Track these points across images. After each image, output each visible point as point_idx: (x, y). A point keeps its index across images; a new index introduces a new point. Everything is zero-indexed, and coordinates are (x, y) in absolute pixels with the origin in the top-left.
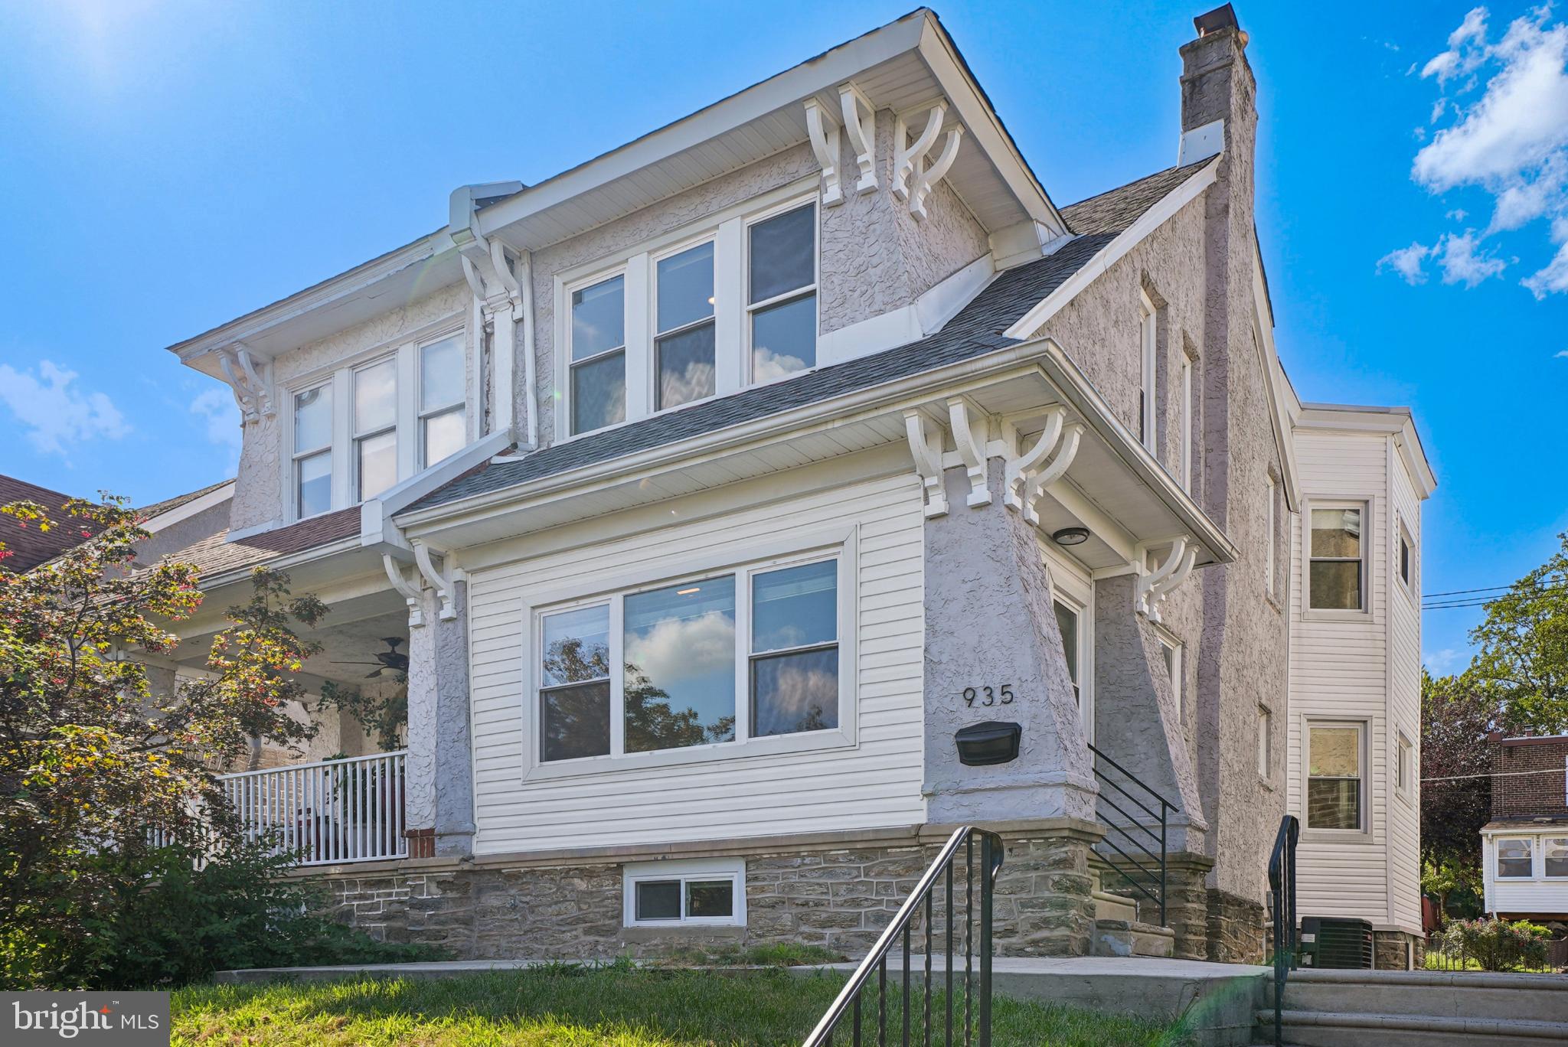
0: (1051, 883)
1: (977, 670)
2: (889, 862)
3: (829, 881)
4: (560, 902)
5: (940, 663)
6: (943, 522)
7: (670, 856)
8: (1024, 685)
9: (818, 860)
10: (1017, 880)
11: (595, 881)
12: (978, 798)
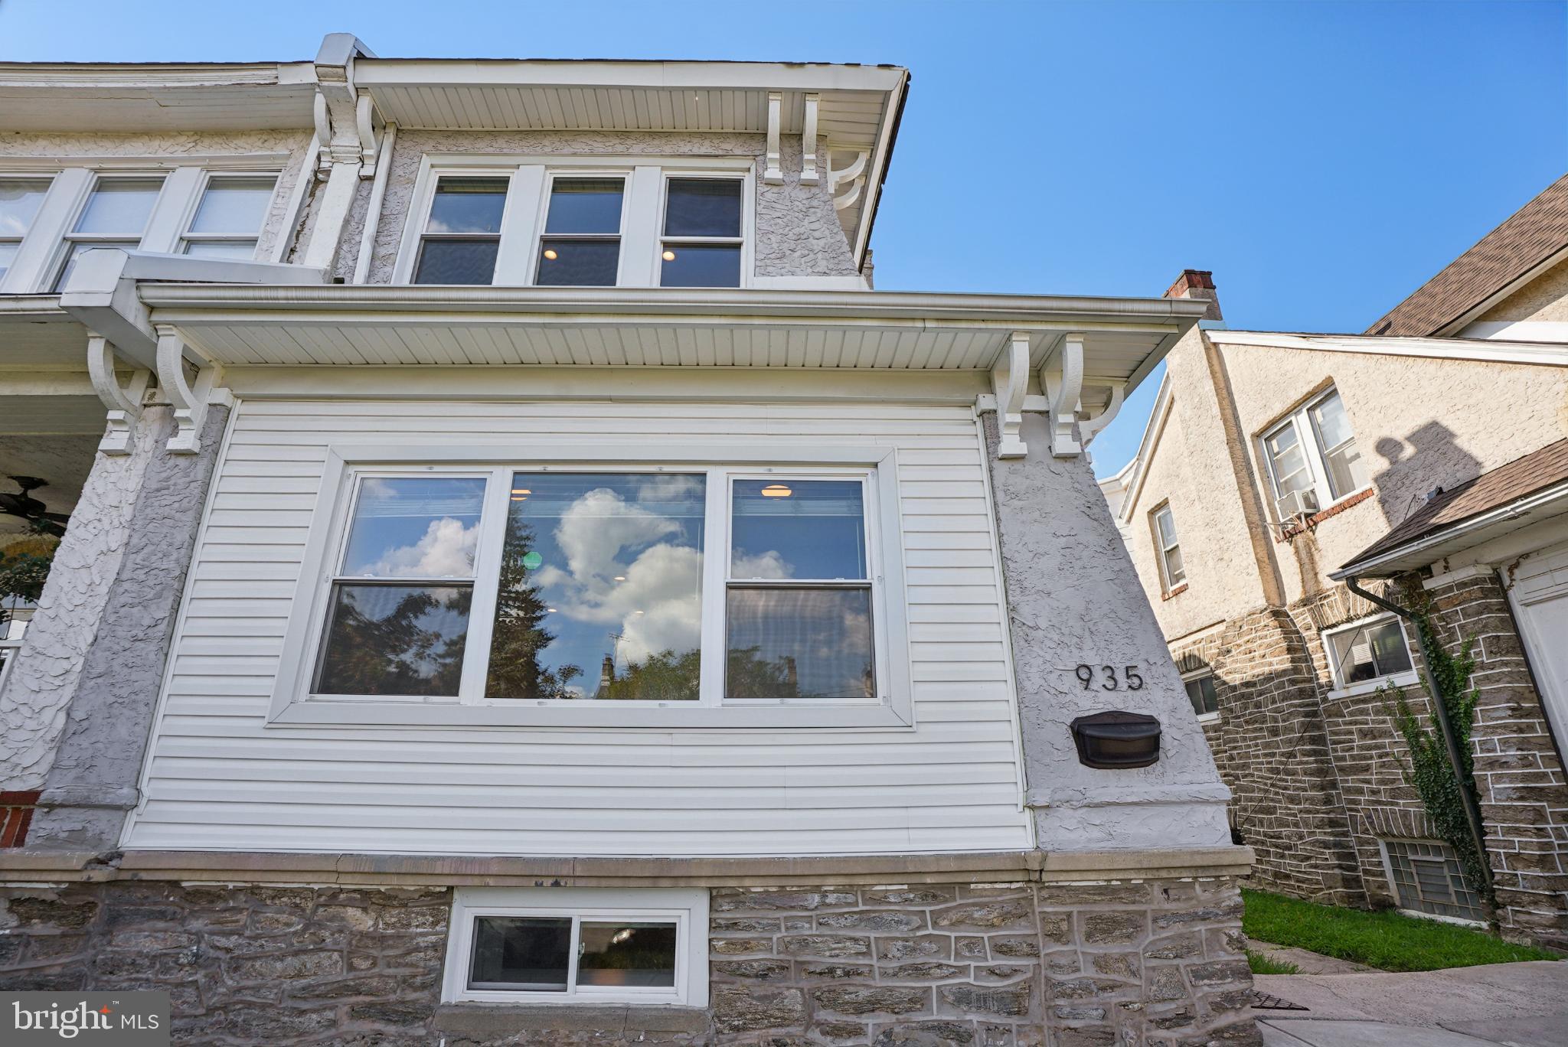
0: (1225, 939)
1: (1088, 643)
2: (974, 905)
3: (873, 935)
4: (305, 951)
5: (1037, 628)
6: (1018, 465)
7: (570, 883)
8: (1153, 668)
9: (851, 898)
10: (1181, 936)
11: (392, 916)
12: (1115, 814)
